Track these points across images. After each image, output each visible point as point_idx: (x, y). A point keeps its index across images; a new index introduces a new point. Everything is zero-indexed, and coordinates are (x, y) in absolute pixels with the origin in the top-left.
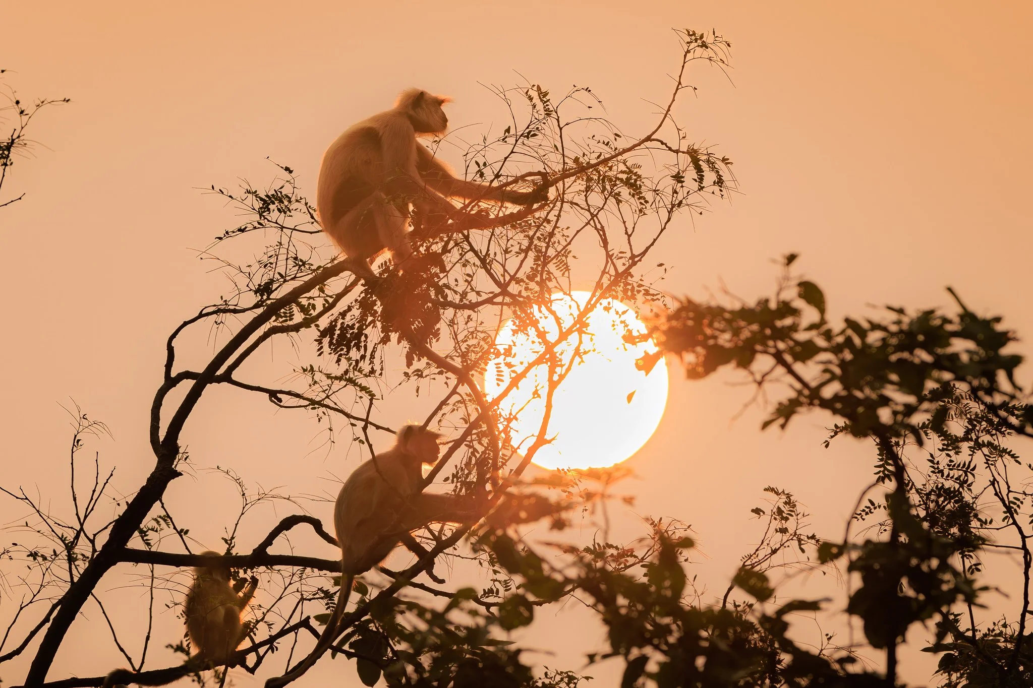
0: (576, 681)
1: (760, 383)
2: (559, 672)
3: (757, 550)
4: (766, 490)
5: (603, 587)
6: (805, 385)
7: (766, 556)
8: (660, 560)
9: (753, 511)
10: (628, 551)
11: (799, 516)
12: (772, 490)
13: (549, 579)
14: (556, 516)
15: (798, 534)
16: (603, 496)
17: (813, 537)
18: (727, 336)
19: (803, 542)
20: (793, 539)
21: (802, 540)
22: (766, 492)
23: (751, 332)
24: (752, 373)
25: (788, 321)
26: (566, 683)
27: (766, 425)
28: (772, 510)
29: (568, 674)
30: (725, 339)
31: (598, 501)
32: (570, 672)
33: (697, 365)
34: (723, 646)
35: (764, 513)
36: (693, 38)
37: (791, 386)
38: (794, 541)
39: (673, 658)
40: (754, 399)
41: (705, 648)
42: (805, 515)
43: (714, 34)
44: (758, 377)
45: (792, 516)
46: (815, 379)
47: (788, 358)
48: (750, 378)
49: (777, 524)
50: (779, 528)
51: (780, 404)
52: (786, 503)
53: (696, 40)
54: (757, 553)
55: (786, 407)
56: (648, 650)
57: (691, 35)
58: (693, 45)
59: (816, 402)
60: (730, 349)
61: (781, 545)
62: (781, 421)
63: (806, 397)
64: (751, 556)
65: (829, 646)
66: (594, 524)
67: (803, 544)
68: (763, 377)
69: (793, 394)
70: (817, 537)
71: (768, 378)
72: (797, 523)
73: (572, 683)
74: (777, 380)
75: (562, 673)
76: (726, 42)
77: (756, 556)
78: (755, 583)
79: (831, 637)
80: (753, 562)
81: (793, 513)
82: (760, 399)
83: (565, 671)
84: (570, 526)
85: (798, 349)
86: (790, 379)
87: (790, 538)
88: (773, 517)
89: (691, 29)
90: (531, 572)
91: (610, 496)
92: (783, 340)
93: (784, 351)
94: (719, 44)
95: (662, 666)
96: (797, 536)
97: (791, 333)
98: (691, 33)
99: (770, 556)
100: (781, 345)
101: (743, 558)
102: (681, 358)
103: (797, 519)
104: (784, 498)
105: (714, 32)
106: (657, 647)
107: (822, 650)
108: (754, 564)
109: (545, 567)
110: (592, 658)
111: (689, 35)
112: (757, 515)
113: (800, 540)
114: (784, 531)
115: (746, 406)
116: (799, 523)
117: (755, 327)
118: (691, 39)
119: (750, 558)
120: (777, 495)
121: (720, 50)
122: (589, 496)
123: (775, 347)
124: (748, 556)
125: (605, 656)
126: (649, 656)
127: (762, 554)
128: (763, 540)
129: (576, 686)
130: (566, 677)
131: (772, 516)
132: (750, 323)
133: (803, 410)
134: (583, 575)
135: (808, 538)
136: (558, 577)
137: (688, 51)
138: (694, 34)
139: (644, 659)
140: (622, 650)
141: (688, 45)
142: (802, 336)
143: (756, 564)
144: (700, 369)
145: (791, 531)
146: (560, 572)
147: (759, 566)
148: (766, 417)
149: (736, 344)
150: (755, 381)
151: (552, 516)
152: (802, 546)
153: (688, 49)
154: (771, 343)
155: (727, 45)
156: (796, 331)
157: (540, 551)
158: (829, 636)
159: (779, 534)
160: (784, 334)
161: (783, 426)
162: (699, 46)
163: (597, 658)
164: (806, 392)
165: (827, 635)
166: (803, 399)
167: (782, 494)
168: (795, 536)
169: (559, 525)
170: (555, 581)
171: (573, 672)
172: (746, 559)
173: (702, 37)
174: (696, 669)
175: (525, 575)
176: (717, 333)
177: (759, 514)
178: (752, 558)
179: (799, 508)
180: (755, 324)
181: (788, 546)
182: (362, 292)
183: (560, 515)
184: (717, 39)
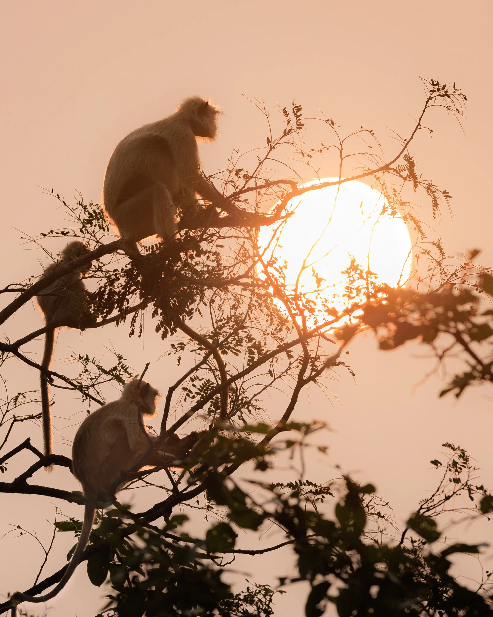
0: (271, 594)
1: (441, 357)
2: (258, 585)
3: (433, 496)
4: (444, 445)
5: (296, 521)
6: (479, 361)
7: (440, 501)
8: (346, 502)
9: (432, 462)
10: (324, 489)
11: (471, 469)
12: (449, 446)
13: (251, 511)
14: (260, 458)
15: (468, 484)
16: (301, 444)
17: (481, 488)
18: (416, 315)
19: (472, 492)
20: (465, 488)
21: (472, 490)
22: (444, 447)
23: (436, 314)
24: (434, 348)
25: (467, 307)
26: (263, 594)
27: (443, 393)
28: (448, 463)
29: (265, 588)
30: (414, 318)
31: (297, 448)
32: (267, 585)
33: (389, 338)
34: (394, 579)
35: (441, 464)
36: (436, 87)
37: (467, 362)
38: (464, 490)
39: (351, 586)
40: (435, 371)
41: (379, 579)
42: (476, 469)
43: (454, 87)
44: (440, 352)
45: (465, 467)
46: (489, 357)
47: (466, 338)
48: (433, 353)
49: (451, 475)
50: (454, 479)
51: (457, 376)
52: (460, 456)
53: (439, 89)
54: (433, 498)
55: (461, 379)
56: (331, 578)
57: (435, 85)
58: (436, 93)
59: (487, 376)
60: (417, 328)
61: (454, 493)
62: (456, 390)
63: (479, 372)
64: (428, 500)
65: (488, 582)
66: (292, 468)
67: (472, 493)
68: (444, 352)
69: (468, 369)
70: (485, 488)
71: (448, 353)
72: (469, 475)
73: (268, 595)
74: (455, 356)
75: (260, 586)
76: (464, 96)
77: (432, 500)
78: (425, 527)
79: (490, 574)
80: (429, 505)
81: (465, 465)
82: (440, 371)
83: (263, 585)
84: (272, 468)
85: (475, 330)
86: (466, 356)
87: (462, 488)
88: (448, 469)
89: (436, 80)
90: (236, 505)
91: (306, 445)
92: (463, 322)
93: (463, 332)
94: (457, 96)
95: (341, 591)
96: (467, 486)
97: (469, 317)
98: (435, 83)
99: (444, 502)
100: (461, 327)
101: (421, 502)
102: (376, 331)
103: (469, 472)
104: (459, 453)
105: (454, 85)
106: (338, 576)
107: (482, 585)
108: (430, 507)
109: (248, 501)
110: (282, 581)
111: (433, 85)
112: (435, 466)
113: (470, 490)
114: (457, 481)
115: (428, 376)
116: (470, 475)
117: (440, 310)
118: (434, 89)
119: (426, 502)
120: (454, 450)
121: (458, 100)
122: (290, 444)
123: (456, 327)
124: (425, 500)
125: (294, 581)
126: (331, 582)
127: (437, 499)
128: (438, 488)
129: (271, 598)
130: (263, 590)
131: (448, 467)
132: (436, 306)
133: (475, 382)
134: (280, 510)
135: (477, 488)
136: (259, 511)
137: (430, 99)
138: (438, 84)
139: (327, 585)
140: (309, 576)
141: (431, 93)
142: (479, 320)
143: (431, 508)
144: (391, 342)
145: (463, 481)
146: (260, 506)
147: (434, 509)
148: (444, 386)
149: (422, 323)
150: (437, 355)
151: (257, 459)
152: (472, 495)
153: (430, 97)
154: (452, 324)
155: (464, 98)
156: (474, 315)
157: (245, 487)
158: (489, 574)
159: (453, 483)
160: (464, 317)
161: (458, 396)
162: (440, 95)
163: (287, 581)
164: (479, 368)
165: (487, 572)
166: (476, 374)
167: (457, 450)
168: (466, 486)
169: (263, 466)
170: (255, 513)
171: (269, 586)
172: (423, 503)
173: (444, 87)
174: (370, 595)
175: (230, 507)
176: (407, 313)
177: (437, 465)
178: (429, 502)
179: (471, 463)
180: (440, 307)
181: (460, 494)
182: (128, 264)
183: (263, 458)
184: (456, 91)
